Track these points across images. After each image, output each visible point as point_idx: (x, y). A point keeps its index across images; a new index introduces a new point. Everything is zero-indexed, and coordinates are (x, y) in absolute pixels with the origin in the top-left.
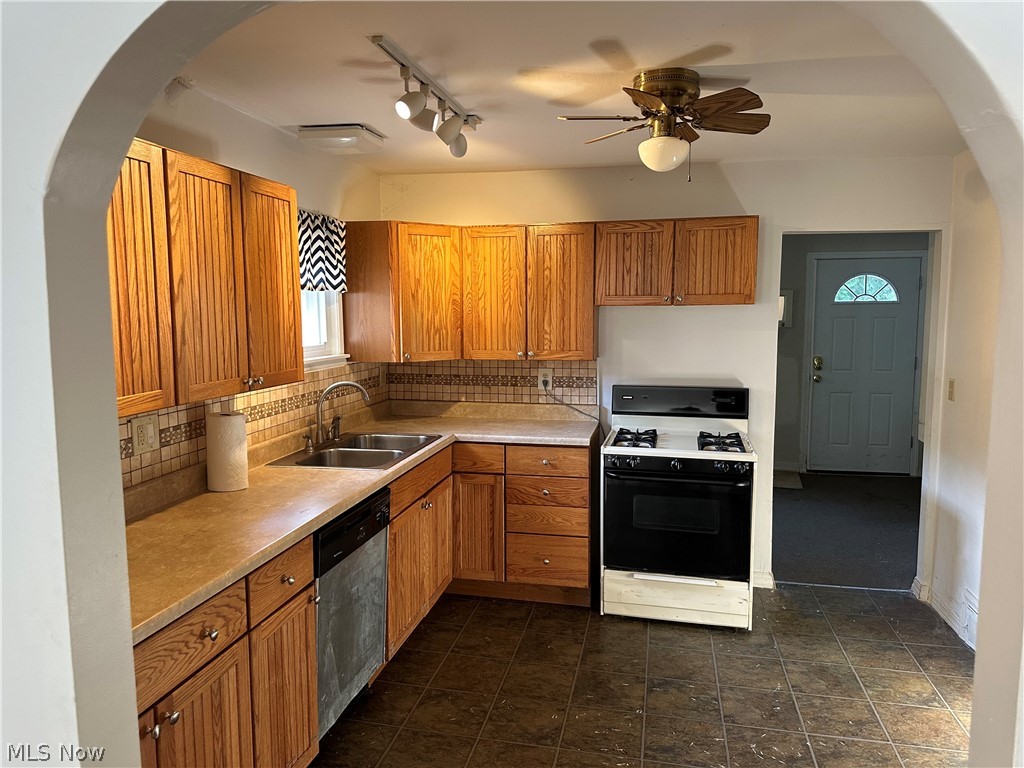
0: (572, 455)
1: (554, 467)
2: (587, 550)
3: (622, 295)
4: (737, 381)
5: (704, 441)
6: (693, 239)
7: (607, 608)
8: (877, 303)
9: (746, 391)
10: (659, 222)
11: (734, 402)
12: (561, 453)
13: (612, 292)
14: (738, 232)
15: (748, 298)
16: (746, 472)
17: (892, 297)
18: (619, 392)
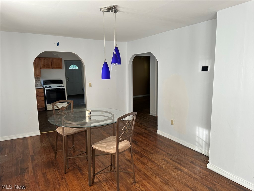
0: (41, 90)
1: (38, 91)
2: (44, 102)
3: (44, 68)
4: (60, 79)
5: (57, 86)
6: (54, 60)
7: (48, 109)
8: (75, 69)
9: (62, 80)
10: (49, 58)
11: (60, 82)
12: (39, 89)
13: (43, 67)
14: (59, 60)
15: (62, 68)
16: (64, 89)
17: (78, 68)
18: (44, 82)
